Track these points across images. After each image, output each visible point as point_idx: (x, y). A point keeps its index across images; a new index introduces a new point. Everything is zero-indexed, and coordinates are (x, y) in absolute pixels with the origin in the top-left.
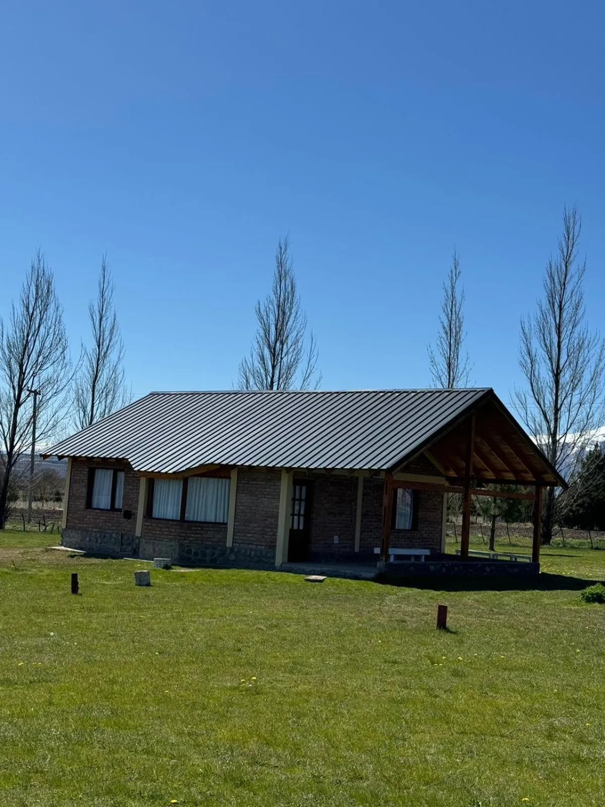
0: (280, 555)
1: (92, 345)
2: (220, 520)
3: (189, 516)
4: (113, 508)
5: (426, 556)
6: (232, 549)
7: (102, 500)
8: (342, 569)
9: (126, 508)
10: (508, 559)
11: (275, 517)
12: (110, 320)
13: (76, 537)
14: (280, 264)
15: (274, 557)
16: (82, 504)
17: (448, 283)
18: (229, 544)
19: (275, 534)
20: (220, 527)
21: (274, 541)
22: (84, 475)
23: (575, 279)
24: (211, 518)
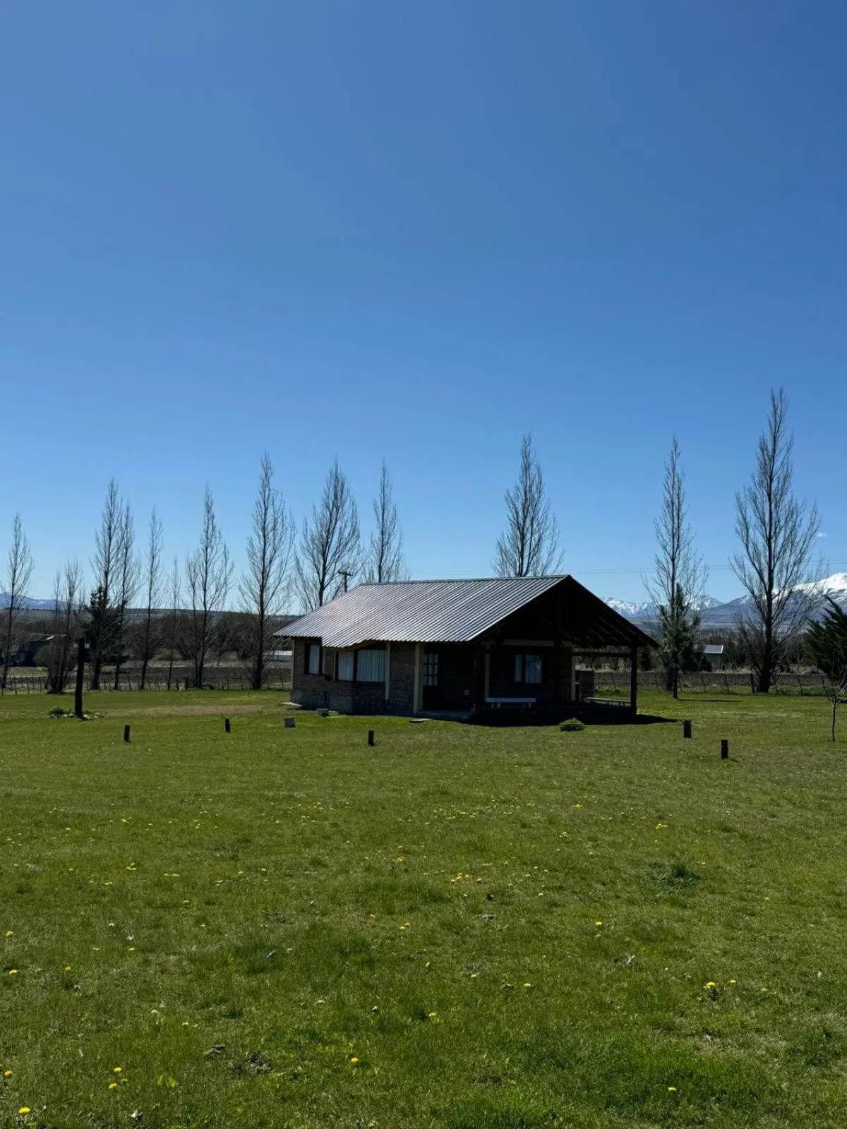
0: (416, 704)
1: (377, 535)
2: (381, 680)
3: (360, 678)
4: (320, 673)
5: (533, 704)
6: (389, 701)
7: (314, 668)
8: (454, 714)
9: (327, 673)
10: (617, 704)
11: (412, 677)
12: (391, 512)
13: (299, 695)
14: (526, 456)
15: (412, 707)
16: (301, 670)
17: (669, 463)
18: (387, 697)
19: (413, 691)
20: (380, 685)
21: (413, 695)
22: (302, 650)
23: (784, 452)
24: (375, 679)
